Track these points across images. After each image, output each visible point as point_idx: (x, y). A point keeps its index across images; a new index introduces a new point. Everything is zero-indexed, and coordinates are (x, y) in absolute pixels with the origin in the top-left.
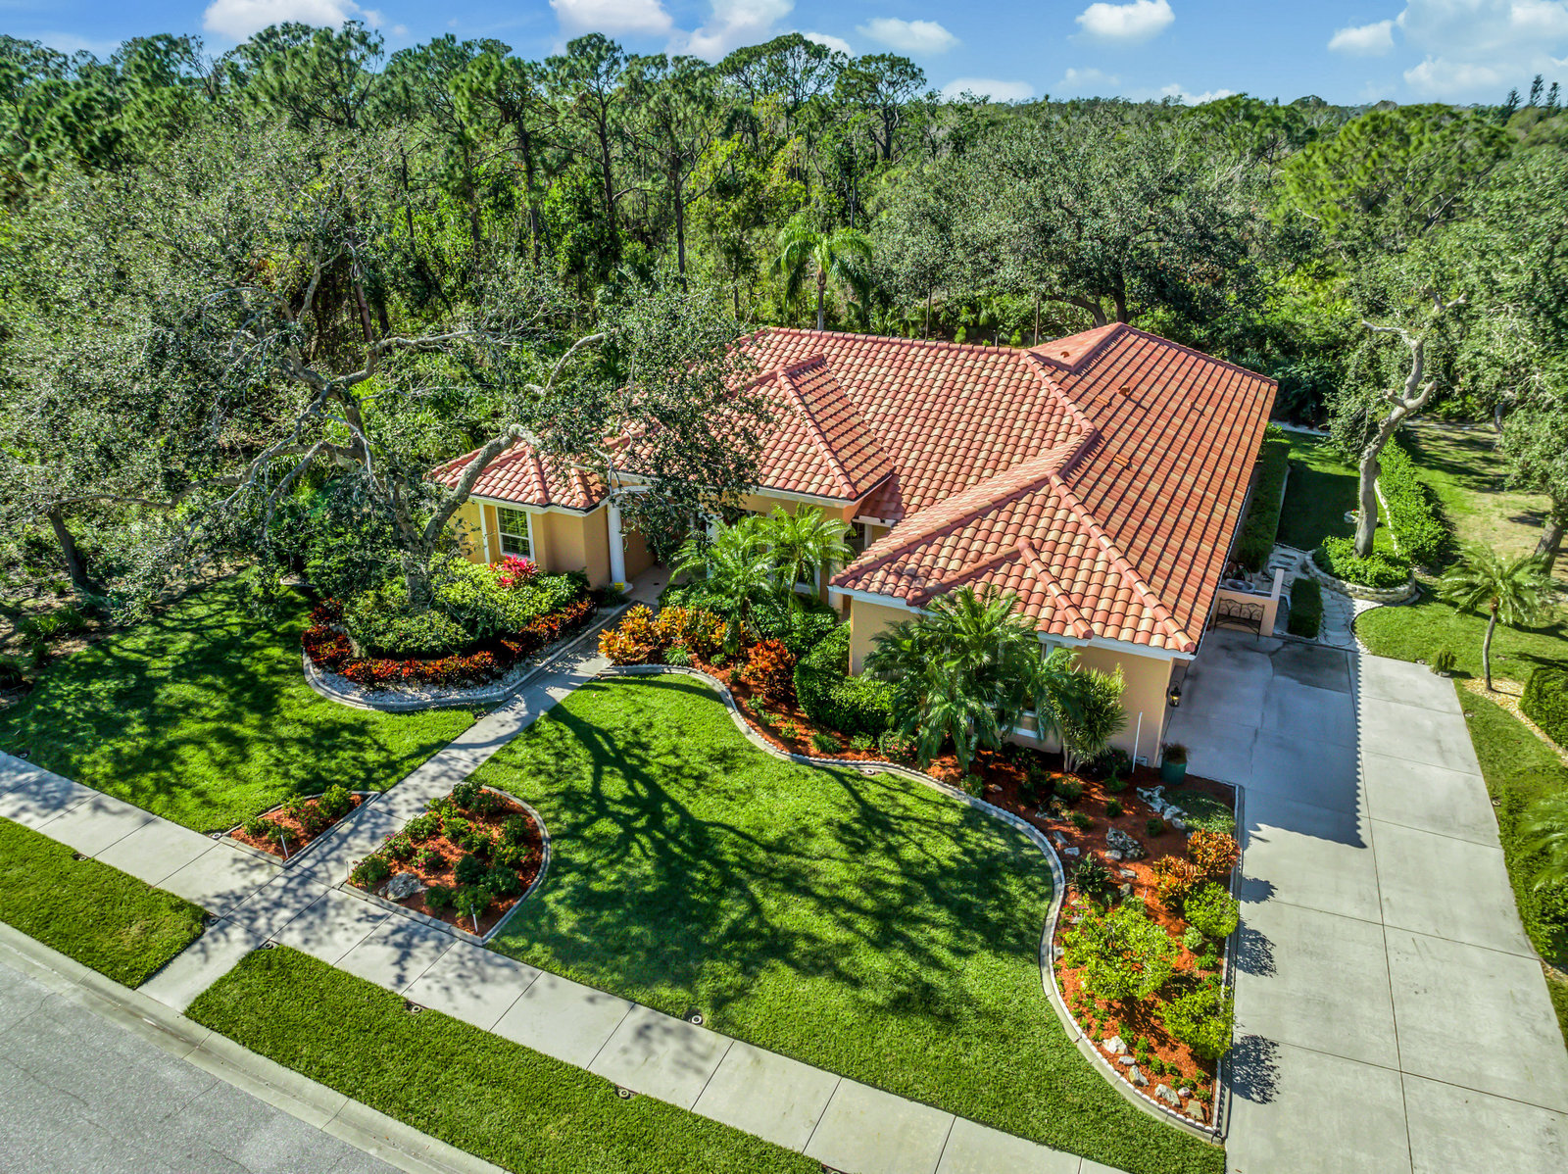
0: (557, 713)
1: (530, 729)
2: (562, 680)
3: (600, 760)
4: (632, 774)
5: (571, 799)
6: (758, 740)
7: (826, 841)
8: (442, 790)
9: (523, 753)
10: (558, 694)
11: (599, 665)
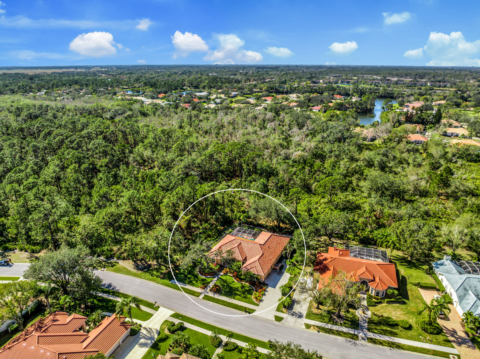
0: (220, 278)
1: (218, 280)
2: (220, 275)
3: (224, 282)
4: (226, 283)
5: (222, 285)
6: (235, 280)
7: (240, 288)
8: (213, 284)
9: (218, 281)
10: (220, 276)
11: (222, 274)
